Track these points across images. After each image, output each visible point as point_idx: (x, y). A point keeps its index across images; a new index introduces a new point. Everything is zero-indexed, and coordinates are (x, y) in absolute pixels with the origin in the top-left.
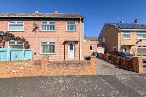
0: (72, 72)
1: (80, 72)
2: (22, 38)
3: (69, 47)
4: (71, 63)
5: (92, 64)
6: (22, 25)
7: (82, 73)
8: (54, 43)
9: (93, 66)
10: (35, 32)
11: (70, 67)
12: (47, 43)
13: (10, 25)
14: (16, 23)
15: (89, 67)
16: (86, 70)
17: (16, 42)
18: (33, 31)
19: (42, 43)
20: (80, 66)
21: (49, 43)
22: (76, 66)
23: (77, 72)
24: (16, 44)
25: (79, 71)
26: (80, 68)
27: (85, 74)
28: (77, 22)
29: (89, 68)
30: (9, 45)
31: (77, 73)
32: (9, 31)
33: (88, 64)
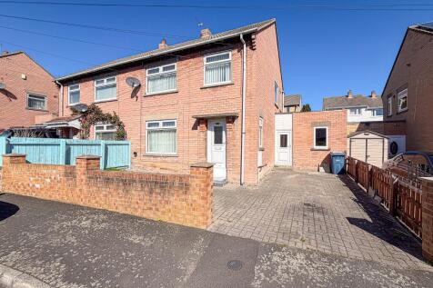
0: (137, 206)
1: (157, 210)
2: (113, 115)
3: (211, 135)
4: (135, 181)
5: (194, 189)
6: (114, 86)
7: (163, 213)
8: (173, 123)
9: (195, 197)
10: (135, 98)
11: (133, 192)
12: (158, 124)
13: (98, 89)
14: (105, 82)
15: (184, 197)
16: (175, 207)
17: (105, 126)
18: (132, 97)
19: (150, 125)
20: (157, 191)
21: (164, 124)
22: (146, 189)
23: (151, 209)
24: (105, 130)
25: (154, 208)
26: (156, 198)
27: (173, 218)
28: (236, 51)
29: (184, 204)
30: (97, 134)
31: (148, 212)
32: (95, 101)
33: (182, 188)
